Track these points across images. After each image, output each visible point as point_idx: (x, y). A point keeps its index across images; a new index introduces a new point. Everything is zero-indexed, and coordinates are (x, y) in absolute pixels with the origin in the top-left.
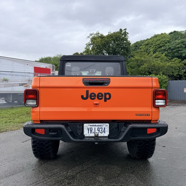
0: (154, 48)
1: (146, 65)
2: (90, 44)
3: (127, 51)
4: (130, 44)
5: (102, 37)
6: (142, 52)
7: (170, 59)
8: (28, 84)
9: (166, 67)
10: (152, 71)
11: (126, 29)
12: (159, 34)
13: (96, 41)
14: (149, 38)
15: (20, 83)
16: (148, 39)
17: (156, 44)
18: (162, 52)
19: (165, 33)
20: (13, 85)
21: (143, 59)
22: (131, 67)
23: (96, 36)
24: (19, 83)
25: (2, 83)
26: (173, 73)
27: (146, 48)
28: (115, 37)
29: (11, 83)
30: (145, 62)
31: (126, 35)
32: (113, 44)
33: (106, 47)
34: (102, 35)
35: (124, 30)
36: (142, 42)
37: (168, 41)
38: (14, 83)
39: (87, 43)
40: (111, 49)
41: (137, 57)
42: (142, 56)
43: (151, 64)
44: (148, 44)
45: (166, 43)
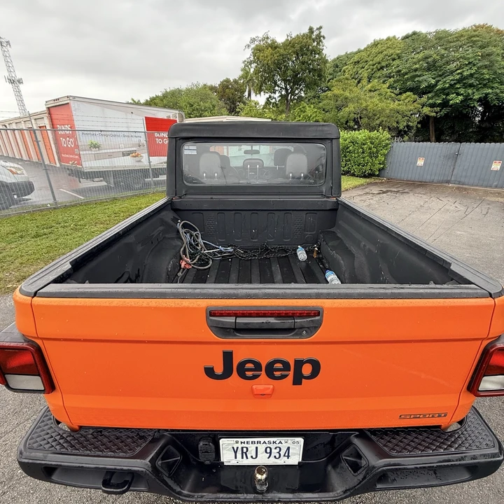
0: (369, 70)
1: (351, 107)
2: (251, 61)
3: (320, 76)
4: (326, 61)
5: (274, 46)
6: (347, 79)
7: (397, 95)
8: (138, 152)
9: (388, 111)
10: (361, 118)
11: (321, 28)
12: (383, 39)
13: (262, 54)
14: (362, 48)
15: (123, 150)
16: (359, 51)
17: (374, 62)
18: (383, 79)
19: (394, 37)
20: (110, 156)
21: (347, 94)
22: (324, 110)
23: (262, 43)
24: (121, 150)
25: (90, 152)
26: (397, 123)
27: (354, 71)
28: (299, 46)
29: (106, 151)
30: (352, 100)
31: (320, 41)
32: (293, 62)
33: (280, 69)
34: (273, 41)
35: (317, 29)
36: (348, 56)
37: (397, 55)
38: (111, 151)
39: (245, 59)
40: (289, 73)
41: (336, 91)
42: (346, 88)
43: (361, 104)
44: (358, 62)
45: (394, 60)
